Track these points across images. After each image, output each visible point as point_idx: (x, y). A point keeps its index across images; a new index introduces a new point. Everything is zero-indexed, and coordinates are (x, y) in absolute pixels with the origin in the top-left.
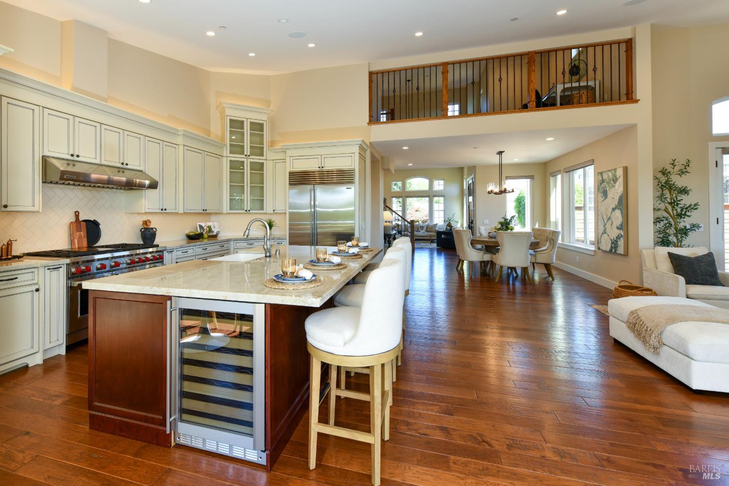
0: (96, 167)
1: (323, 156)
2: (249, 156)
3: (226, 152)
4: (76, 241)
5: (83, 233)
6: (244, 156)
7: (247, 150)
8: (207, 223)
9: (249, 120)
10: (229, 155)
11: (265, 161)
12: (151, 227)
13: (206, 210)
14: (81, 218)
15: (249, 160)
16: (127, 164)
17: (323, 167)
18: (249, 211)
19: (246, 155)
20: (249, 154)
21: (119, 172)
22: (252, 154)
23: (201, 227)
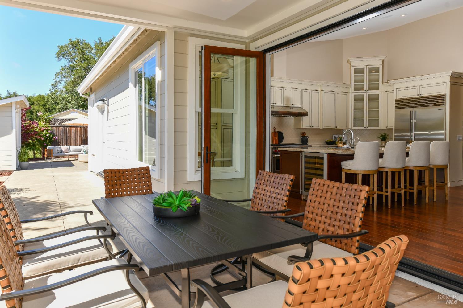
0: (281, 107)
1: (421, 87)
2: (368, 91)
3: (351, 90)
4: (274, 141)
5: (277, 138)
6: (364, 91)
7: (366, 87)
8: (339, 135)
9: (368, 67)
10: (353, 92)
11: (380, 93)
12: (306, 136)
13: (337, 127)
14: (276, 131)
15: (368, 94)
16: (294, 105)
17: (420, 95)
18: (367, 127)
19: (365, 91)
20: (368, 89)
21: (291, 109)
22: (370, 89)
23: (335, 137)
